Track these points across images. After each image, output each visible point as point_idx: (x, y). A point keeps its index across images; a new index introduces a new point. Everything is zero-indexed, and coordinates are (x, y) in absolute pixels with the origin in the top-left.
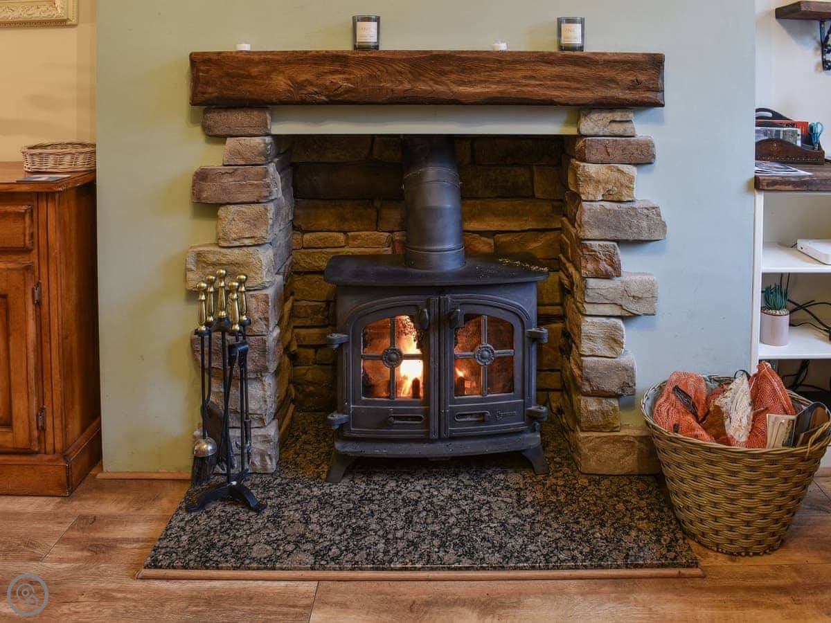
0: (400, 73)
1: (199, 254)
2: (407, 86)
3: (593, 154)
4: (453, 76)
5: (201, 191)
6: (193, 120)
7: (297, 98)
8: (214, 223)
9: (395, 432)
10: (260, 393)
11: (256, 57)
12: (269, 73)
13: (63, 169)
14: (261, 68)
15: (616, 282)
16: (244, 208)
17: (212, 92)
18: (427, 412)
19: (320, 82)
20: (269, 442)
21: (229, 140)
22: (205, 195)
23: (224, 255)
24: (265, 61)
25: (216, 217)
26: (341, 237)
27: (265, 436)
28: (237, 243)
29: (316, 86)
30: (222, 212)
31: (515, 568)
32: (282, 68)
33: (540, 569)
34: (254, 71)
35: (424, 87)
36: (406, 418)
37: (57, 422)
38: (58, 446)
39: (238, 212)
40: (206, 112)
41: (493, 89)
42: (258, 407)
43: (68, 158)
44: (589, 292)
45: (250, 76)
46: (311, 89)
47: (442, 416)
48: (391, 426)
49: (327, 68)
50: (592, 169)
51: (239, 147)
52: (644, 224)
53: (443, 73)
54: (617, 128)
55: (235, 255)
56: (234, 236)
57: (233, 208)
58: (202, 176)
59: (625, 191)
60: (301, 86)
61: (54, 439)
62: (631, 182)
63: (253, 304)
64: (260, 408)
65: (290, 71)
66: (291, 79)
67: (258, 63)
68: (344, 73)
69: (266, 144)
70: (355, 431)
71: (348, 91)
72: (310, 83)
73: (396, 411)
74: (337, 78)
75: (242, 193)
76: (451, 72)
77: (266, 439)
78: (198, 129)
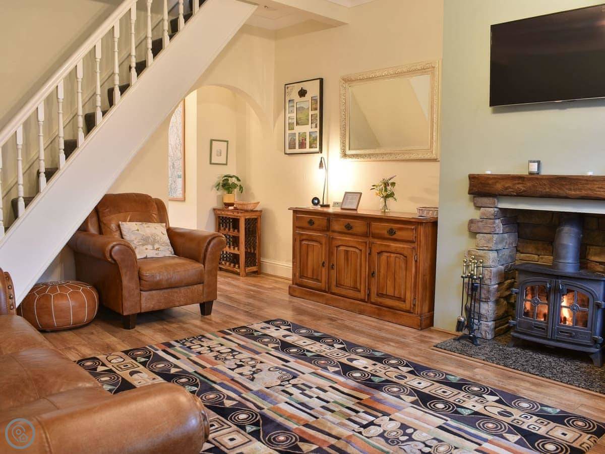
0: (545, 184)
1: (469, 251)
2: (547, 190)
4: (567, 187)
5: (470, 227)
6: (471, 200)
7: (504, 193)
8: (474, 240)
9: (534, 332)
10: (487, 308)
11: (491, 177)
12: (496, 183)
13: (429, 215)
14: (493, 181)
16: (485, 235)
17: (475, 189)
18: (547, 327)
19: (514, 187)
20: (489, 327)
21: (482, 209)
22: (472, 229)
23: (477, 252)
24: (494, 178)
25: (476, 238)
26: (536, 257)
27: (488, 325)
28: (482, 248)
29: (512, 188)
30: (478, 236)
31: (555, 380)
32: (500, 181)
33: (564, 383)
34: (490, 182)
35: (555, 191)
36: (540, 328)
37: (419, 303)
38: (419, 312)
39: (483, 237)
40: (474, 197)
42: (485, 313)
43: (431, 212)
45: (488, 184)
46: (510, 190)
47: (553, 330)
48: (532, 329)
49: (517, 182)
51: (486, 212)
53: (562, 185)
55: (481, 253)
56: (481, 246)
57: (481, 235)
58: (471, 222)
60: (507, 188)
61: (418, 310)
63: (486, 272)
64: (486, 314)
65: (503, 182)
66: (503, 185)
67: (492, 179)
68: (523, 184)
69: (495, 212)
70: (519, 329)
71: (524, 191)
72: (509, 187)
73: (535, 324)
74: (520, 186)
75: (484, 229)
76: (566, 185)
77: (488, 326)
78: (472, 204)
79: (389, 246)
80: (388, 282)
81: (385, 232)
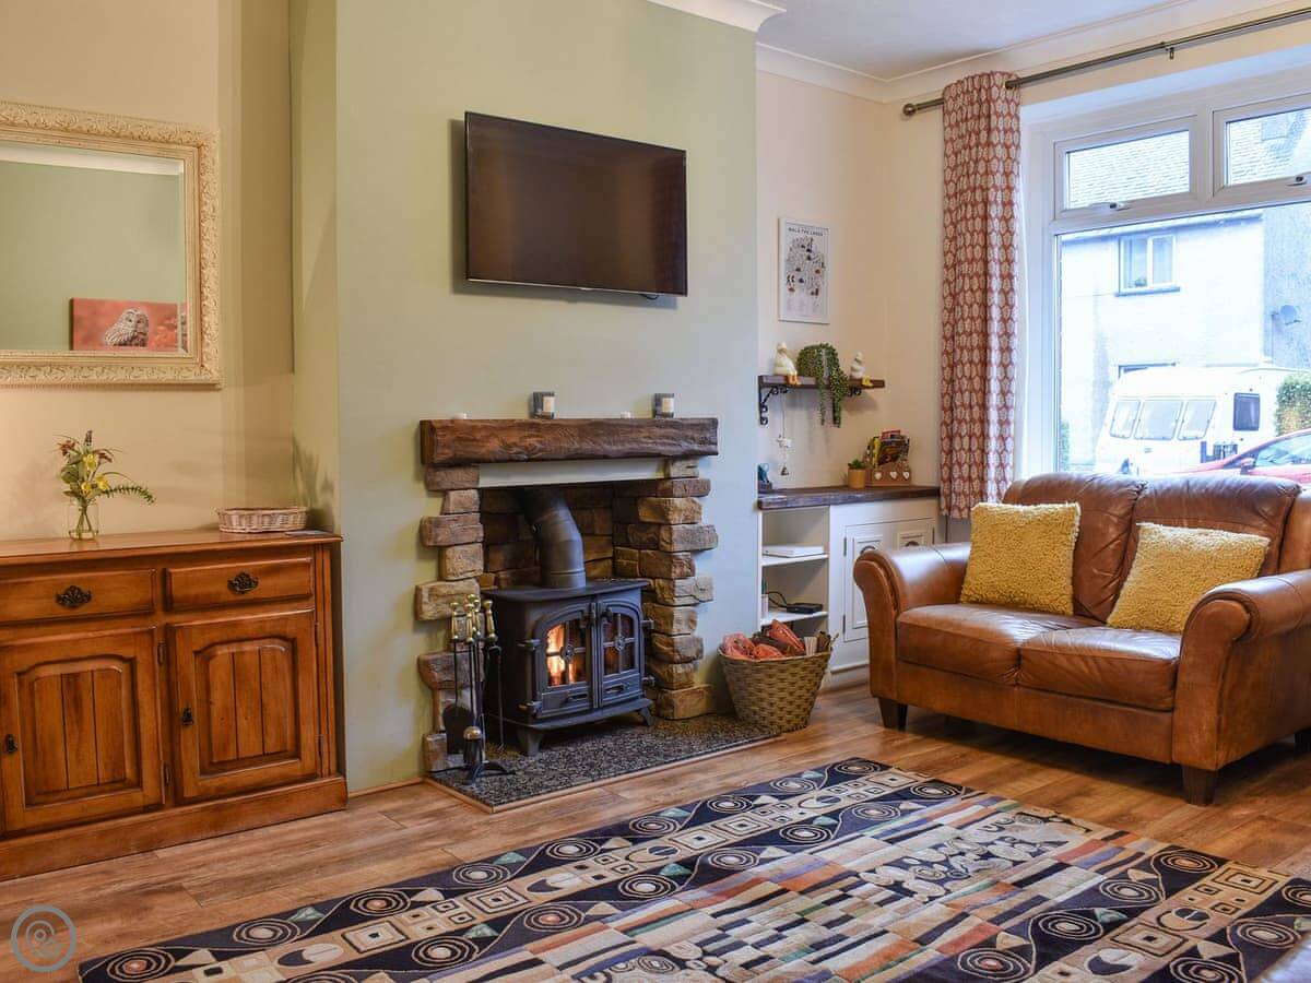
0: (572, 436)
2: (577, 446)
3: (677, 492)
7: (506, 457)
9: (571, 708)
12: (488, 437)
14: (483, 433)
15: (690, 581)
16: (466, 548)
19: (523, 444)
21: (451, 493)
22: (440, 539)
24: (485, 427)
25: (442, 557)
28: (462, 577)
29: (520, 447)
30: (449, 552)
32: (497, 433)
34: (478, 436)
35: (587, 446)
39: (462, 552)
40: (431, 472)
41: (627, 447)
44: (677, 589)
45: (475, 440)
46: (515, 450)
47: (600, 691)
48: (568, 704)
49: (526, 433)
50: (678, 502)
51: (460, 499)
52: (707, 538)
53: (597, 435)
54: (689, 472)
57: (459, 548)
59: (696, 515)
60: (508, 447)
62: (700, 509)
65: (503, 436)
66: (503, 441)
67: (480, 429)
68: (537, 436)
71: (540, 450)
72: (515, 444)
74: (533, 441)
75: (465, 535)
79: (235, 624)
80: (243, 723)
81: (220, 589)
